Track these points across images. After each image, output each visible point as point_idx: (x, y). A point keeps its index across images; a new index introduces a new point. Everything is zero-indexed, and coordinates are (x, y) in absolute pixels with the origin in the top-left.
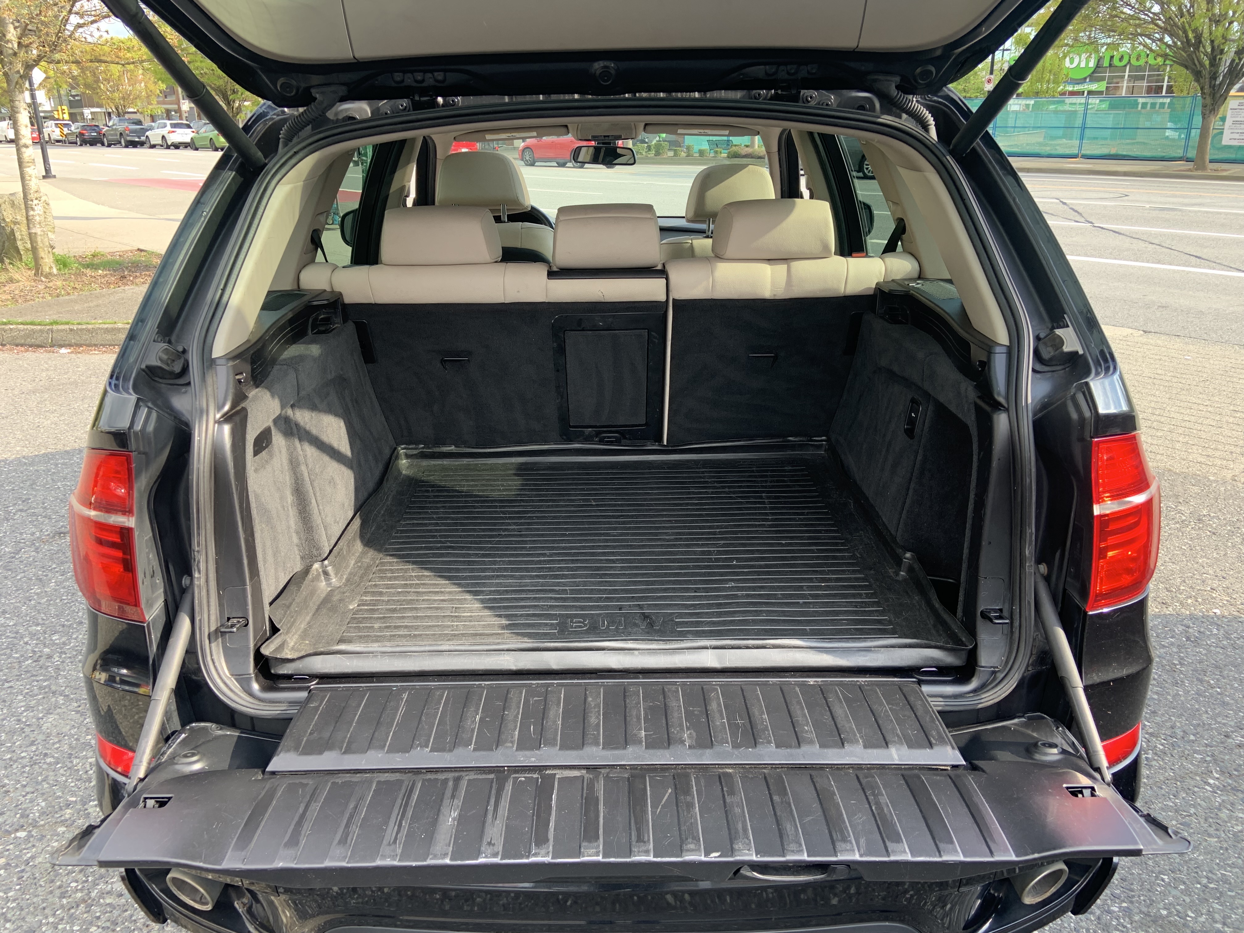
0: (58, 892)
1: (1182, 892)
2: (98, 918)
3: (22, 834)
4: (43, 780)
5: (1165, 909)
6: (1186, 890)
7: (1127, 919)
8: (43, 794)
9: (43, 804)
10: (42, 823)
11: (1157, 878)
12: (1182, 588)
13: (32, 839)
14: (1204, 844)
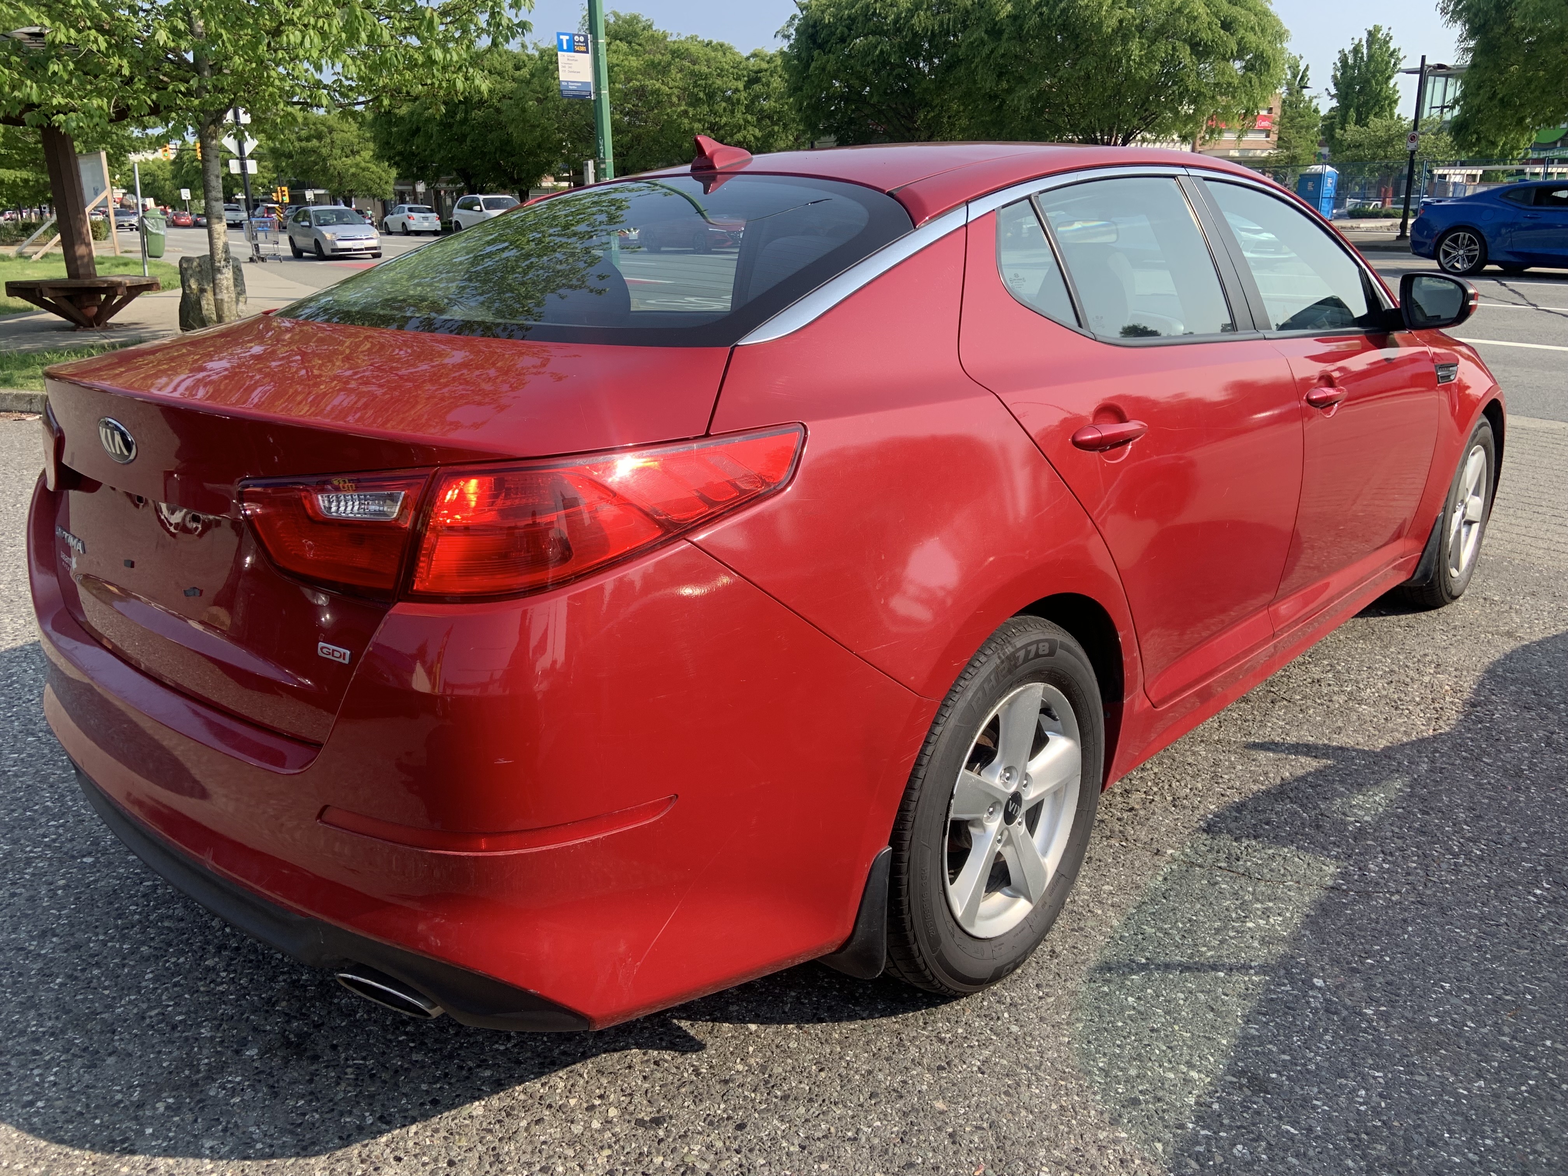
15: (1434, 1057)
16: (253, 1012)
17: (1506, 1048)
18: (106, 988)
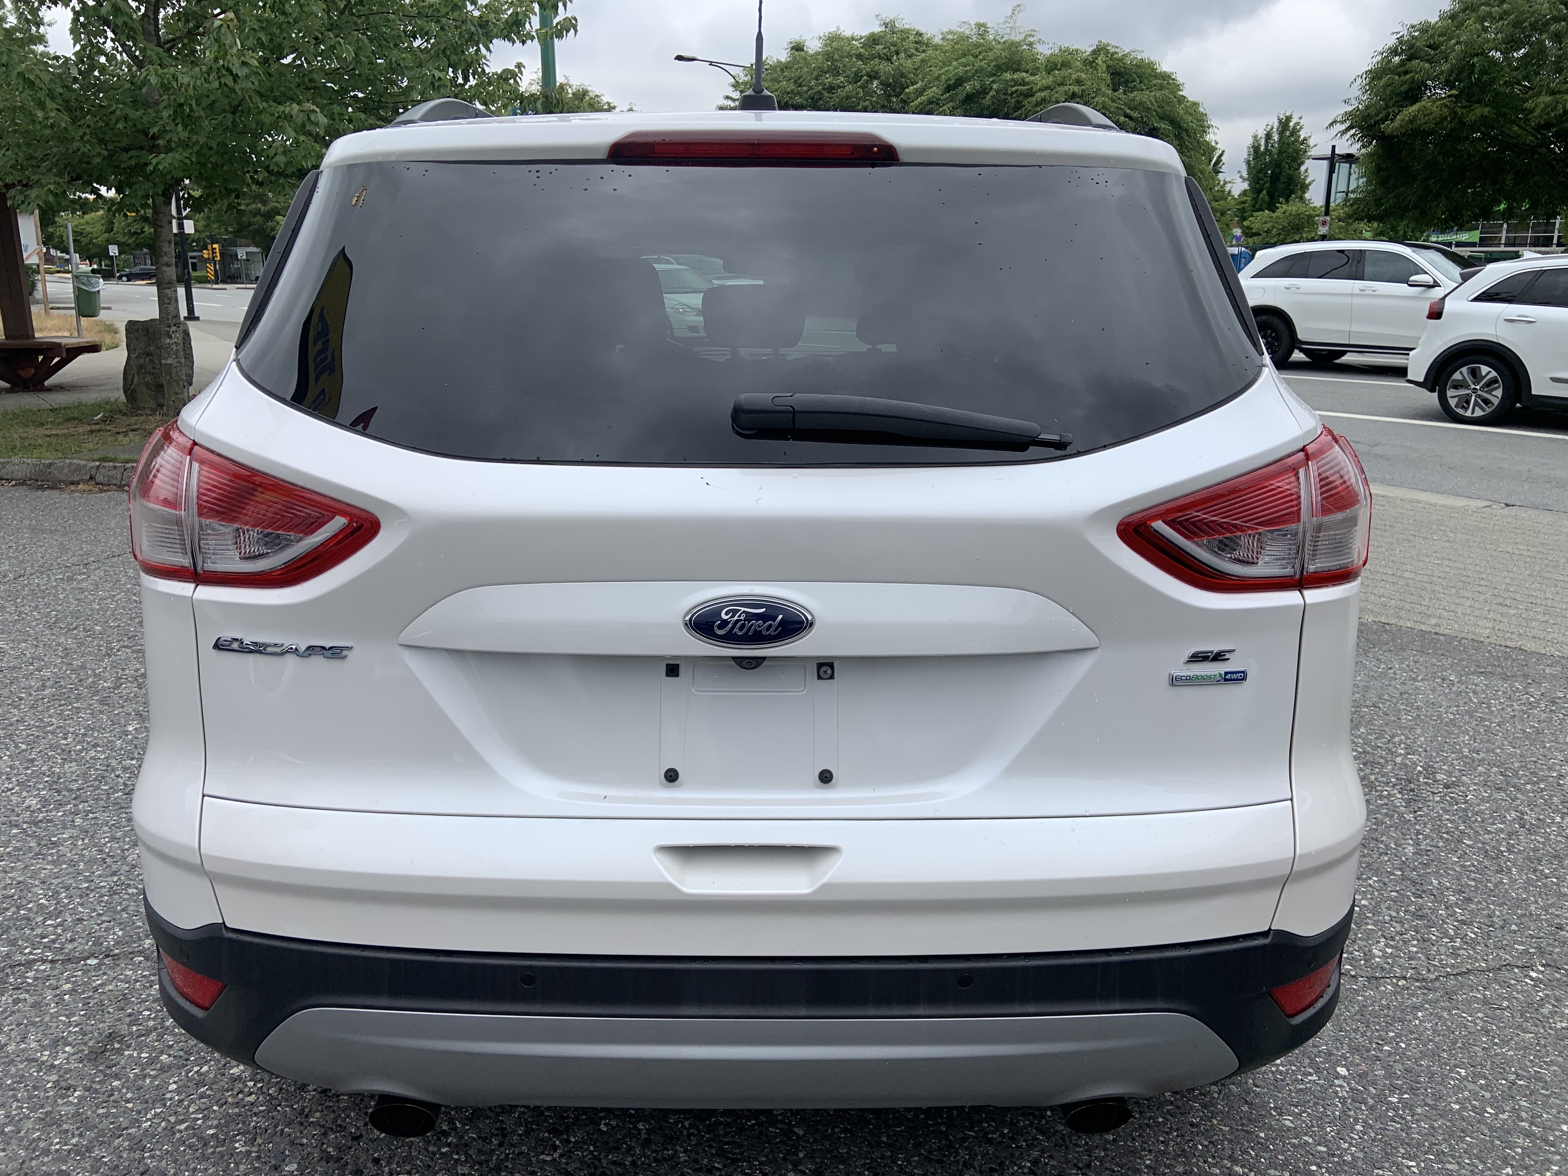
0: (127, 1020)
1: (1481, 1087)
2: (171, 1047)
3: (93, 962)
4: (123, 910)
5: (1456, 1103)
6: (1487, 1086)
7: (1407, 1111)
8: (120, 924)
9: (120, 933)
10: (117, 951)
11: (1451, 1071)
12: (1521, 773)
13: (103, 967)
14: (1516, 1039)
15: (1461, 1145)
16: (288, 1125)
17: (1528, 1134)
18: (128, 1101)
